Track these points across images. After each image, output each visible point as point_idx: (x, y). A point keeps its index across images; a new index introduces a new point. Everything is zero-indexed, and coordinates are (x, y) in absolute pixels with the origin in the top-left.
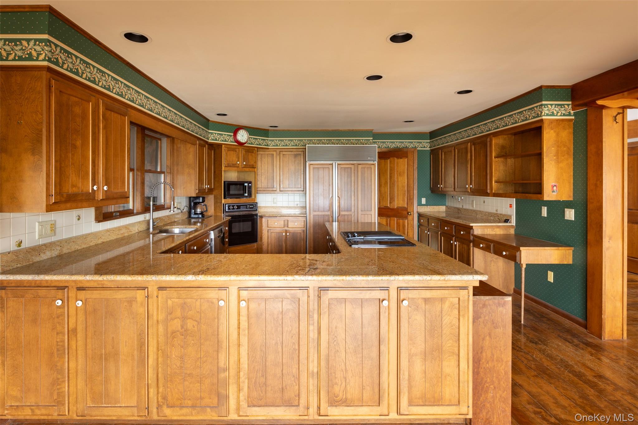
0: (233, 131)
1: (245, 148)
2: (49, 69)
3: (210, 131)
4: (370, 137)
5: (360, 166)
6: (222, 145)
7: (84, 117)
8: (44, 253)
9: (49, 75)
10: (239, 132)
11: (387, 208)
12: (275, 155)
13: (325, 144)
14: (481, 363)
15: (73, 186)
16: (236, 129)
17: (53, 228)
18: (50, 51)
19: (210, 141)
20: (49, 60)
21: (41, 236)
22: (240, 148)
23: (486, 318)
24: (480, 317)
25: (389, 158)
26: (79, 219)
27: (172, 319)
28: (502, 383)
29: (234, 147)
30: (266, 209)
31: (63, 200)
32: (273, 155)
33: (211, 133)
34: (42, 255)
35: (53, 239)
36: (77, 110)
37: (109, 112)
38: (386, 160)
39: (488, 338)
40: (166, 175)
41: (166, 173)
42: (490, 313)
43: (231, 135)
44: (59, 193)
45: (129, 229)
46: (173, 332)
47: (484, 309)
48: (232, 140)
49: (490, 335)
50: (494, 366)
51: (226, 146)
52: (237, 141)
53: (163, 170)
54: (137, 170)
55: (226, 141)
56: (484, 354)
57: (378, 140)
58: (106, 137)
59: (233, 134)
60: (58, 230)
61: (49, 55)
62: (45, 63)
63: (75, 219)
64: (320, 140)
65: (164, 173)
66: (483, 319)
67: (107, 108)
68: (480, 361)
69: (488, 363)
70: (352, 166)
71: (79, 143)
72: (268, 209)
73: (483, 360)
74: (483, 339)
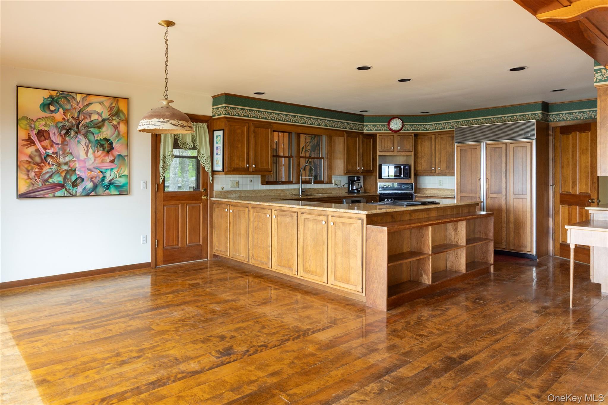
0: (388, 121)
1: (400, 134)
2: (225, 117)
3: (365, 124)
4: (539, 111)
5: (512, 145)
6: (377, 134)
7: (242, 133)
8: (232, 194)
9: (226, 119)
10: (393, 121)
11: (569, 195)
12: (433, 139)
13: (484, 124)
14: (371, 265)
15: (237, 164)
16: (389, 119)
17: (238, 184)
18: (226, 110)
19: (365, 132)
20: (225, 114)
21: (232, 187)
22: (396, 135)
23: (374, 239)
24: (370, 238)
25: (571, 133)
26: (251, 182)
27: (255, 222)
28: (381, 279)
29: (389, 134)
30: (431, 191)
31: (232, 170)
32: (431, 138)
33: (366, 125)
34: (231, 195)
35: (238, 189)
36: (239, 131)
37: (258, 129)
38: (568, 135)
39: (374, 251)
40: (325, 160)
41: (325, 158)
42: (375, 236)
43: (386, 125)
44: (230, 167)
45: (284, 191)
46: (256, 227)
47: (373, 233)
48: (386, 129)
49: (375, 249)
50: (377, 269)
51: (380, 134)
52: (391, 129)
53: (323, 156)
54: (295, 157)
55: (380, 130)
56: (372, 260)
57: (562, 111)
58: (255, 141)
59: (387, 124)
60: (240, 186)
61: (225, 112)
62: (224, 116)
63: (249, 182)
64: (478, 120)
65: (323, 158)
66: (372, 239)
67: (256, 127)
68: (370, 264)
69: (374, 266)
70: (504, 146)
71: (239, 146)
72: (434, 191)
73: (372, 264)
74: (372, 251)
